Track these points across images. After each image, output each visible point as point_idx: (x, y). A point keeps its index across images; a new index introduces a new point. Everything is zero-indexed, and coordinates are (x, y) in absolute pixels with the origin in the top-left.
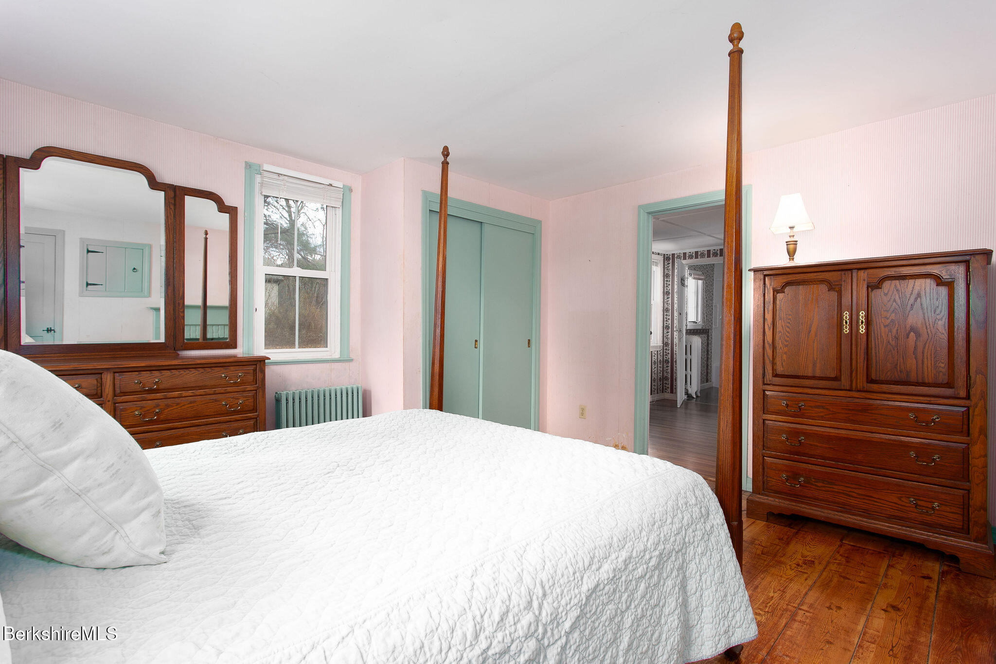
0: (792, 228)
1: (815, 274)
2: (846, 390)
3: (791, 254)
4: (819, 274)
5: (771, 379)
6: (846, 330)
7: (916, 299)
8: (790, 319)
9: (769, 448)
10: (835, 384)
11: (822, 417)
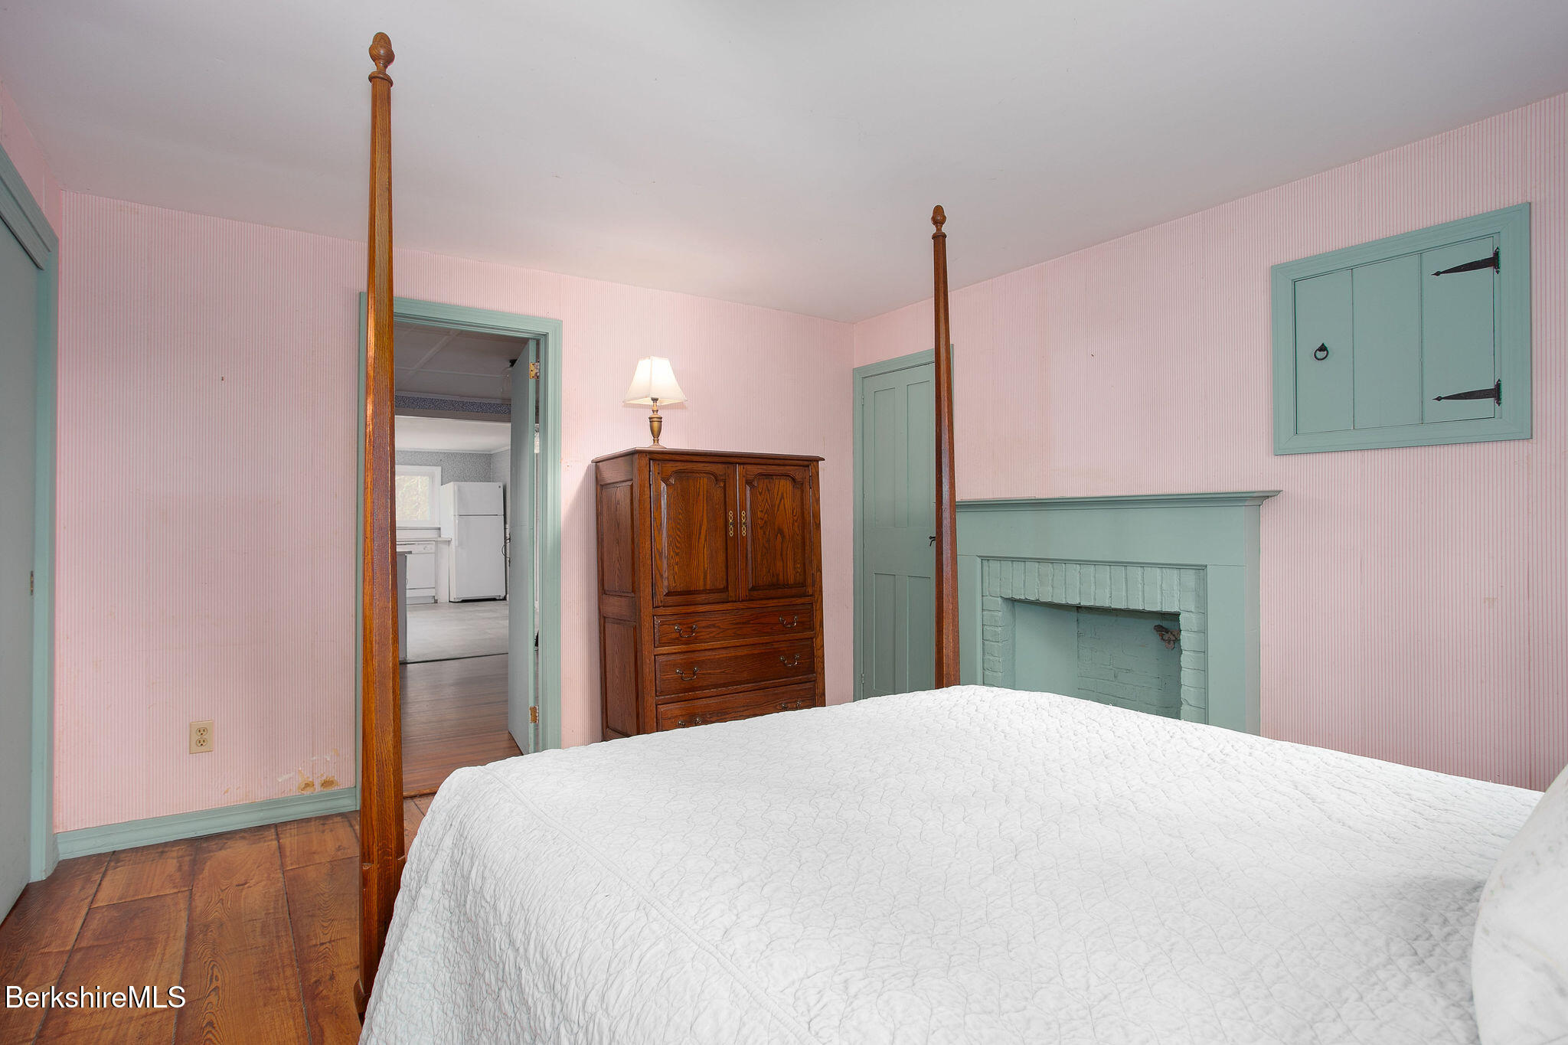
0: (655, 400)
1: (703, 465)
2: (732, 601)
3: (656, 434)
4: (706, 465)
5: (662, 599)
6: (731, 533)
7: (781, 500)
8: (680, 519)
9: (662, 693)
10: (723, 596)
11: (714, 637)
